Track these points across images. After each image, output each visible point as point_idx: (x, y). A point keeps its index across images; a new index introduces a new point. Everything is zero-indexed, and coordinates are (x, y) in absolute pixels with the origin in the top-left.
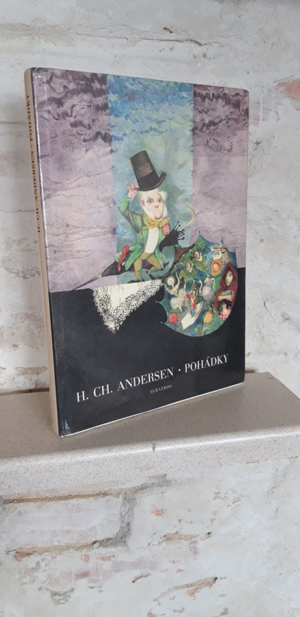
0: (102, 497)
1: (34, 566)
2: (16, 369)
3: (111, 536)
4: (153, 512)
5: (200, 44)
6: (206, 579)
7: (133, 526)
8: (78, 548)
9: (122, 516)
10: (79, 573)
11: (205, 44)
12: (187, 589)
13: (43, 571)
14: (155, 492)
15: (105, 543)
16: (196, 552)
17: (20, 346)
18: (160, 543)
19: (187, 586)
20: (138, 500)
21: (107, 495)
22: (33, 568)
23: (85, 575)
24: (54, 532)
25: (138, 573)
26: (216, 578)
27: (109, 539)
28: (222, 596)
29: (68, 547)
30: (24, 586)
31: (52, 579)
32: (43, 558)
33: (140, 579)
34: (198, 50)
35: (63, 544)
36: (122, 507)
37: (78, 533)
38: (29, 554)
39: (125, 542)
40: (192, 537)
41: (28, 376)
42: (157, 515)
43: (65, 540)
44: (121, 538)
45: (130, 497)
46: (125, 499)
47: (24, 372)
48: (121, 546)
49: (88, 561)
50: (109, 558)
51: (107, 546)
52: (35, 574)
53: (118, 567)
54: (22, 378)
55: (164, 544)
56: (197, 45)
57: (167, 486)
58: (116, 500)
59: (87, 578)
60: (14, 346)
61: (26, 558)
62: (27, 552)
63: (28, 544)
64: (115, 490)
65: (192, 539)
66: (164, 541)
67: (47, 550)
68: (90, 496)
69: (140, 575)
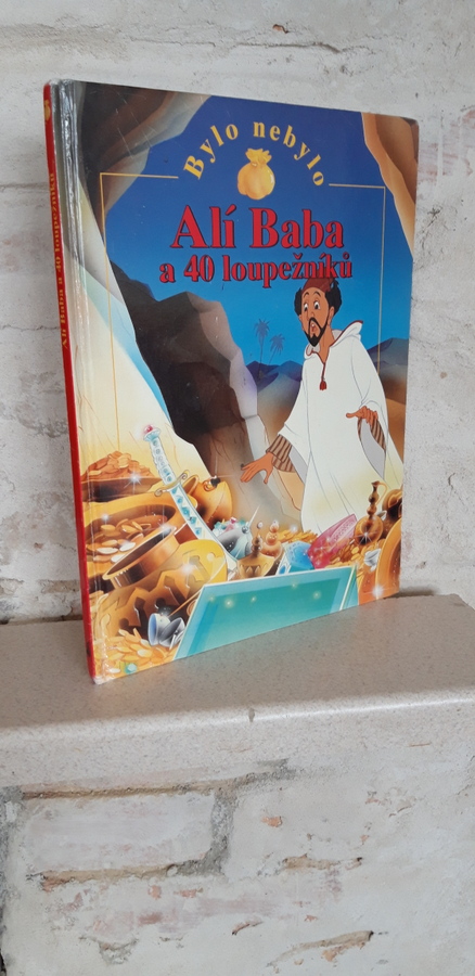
0: (180, 794)
1: (72, 901)
2: (41, 582)
3: (197, 858)
4: (265, 821)
5: (335, 51)
6: (355, 934)
7: (232, 843)
8: (144, 875)
9: (215, 826)
10: (145, 915)
11: (344, 50)
12: (323, 949)
13: (87, 909)
14: (269, 787)
15: (187, 868)
16: (337, 889)
17: (45, 546)
18: (277, 872)
19: (323, 943)
20: (240, 800)
21: (190, 790)
22: (71, 905)
23: (155, 918)
24: (104, 847)
25: (241, 919)
26: (372, 933)
27: (193, 862)
28: (382, 962)
29: (126, 873)
30: (56, 932)
31: (102, 923)
32: (87, 888)
33: (245, 930)
34: (332, 60)
35: (119, 867)
36: (214, 810)
37: (143, 850)
38: (63, 882)
39: (220, 868)
40: (330, 864)
41: (59, 594)
42: (273, 825)
43: (121, 862)
44: (212, 862)
45: (227, 795)
46: (218, 797)
47: (53, 587)
48: (213, 874)
49: (159, 897)
50: (194, 893)
51: (190, 873)
52: (74, 914)
53: (209, 909)
54: (49, 598)
55: (284, 874)
56: (330, 52)
57: (288, 779)
58: (203, 798)
59: (158, 924)
60: (37, 545)
61: (60, 887)
62: (61, 877)
63: (62, 866)
64: (203, 782)
65: (330, 867)
66: (284, 869)
67: (93, 876)
68: (161, 790)
69: (245, 923)
